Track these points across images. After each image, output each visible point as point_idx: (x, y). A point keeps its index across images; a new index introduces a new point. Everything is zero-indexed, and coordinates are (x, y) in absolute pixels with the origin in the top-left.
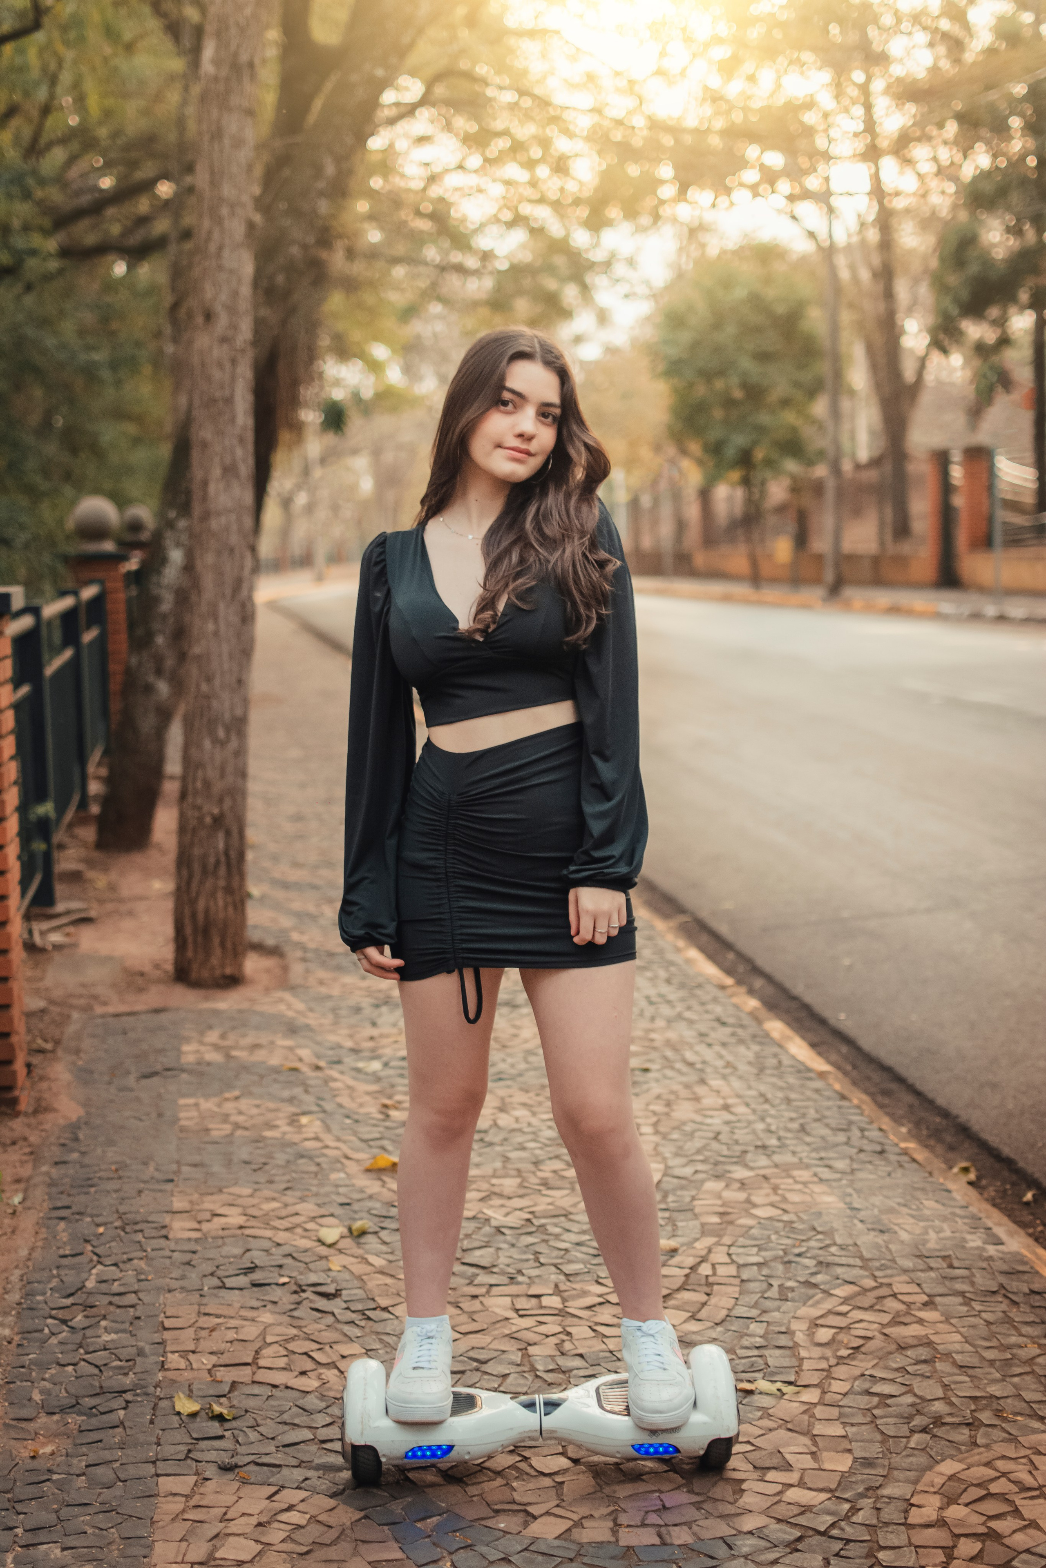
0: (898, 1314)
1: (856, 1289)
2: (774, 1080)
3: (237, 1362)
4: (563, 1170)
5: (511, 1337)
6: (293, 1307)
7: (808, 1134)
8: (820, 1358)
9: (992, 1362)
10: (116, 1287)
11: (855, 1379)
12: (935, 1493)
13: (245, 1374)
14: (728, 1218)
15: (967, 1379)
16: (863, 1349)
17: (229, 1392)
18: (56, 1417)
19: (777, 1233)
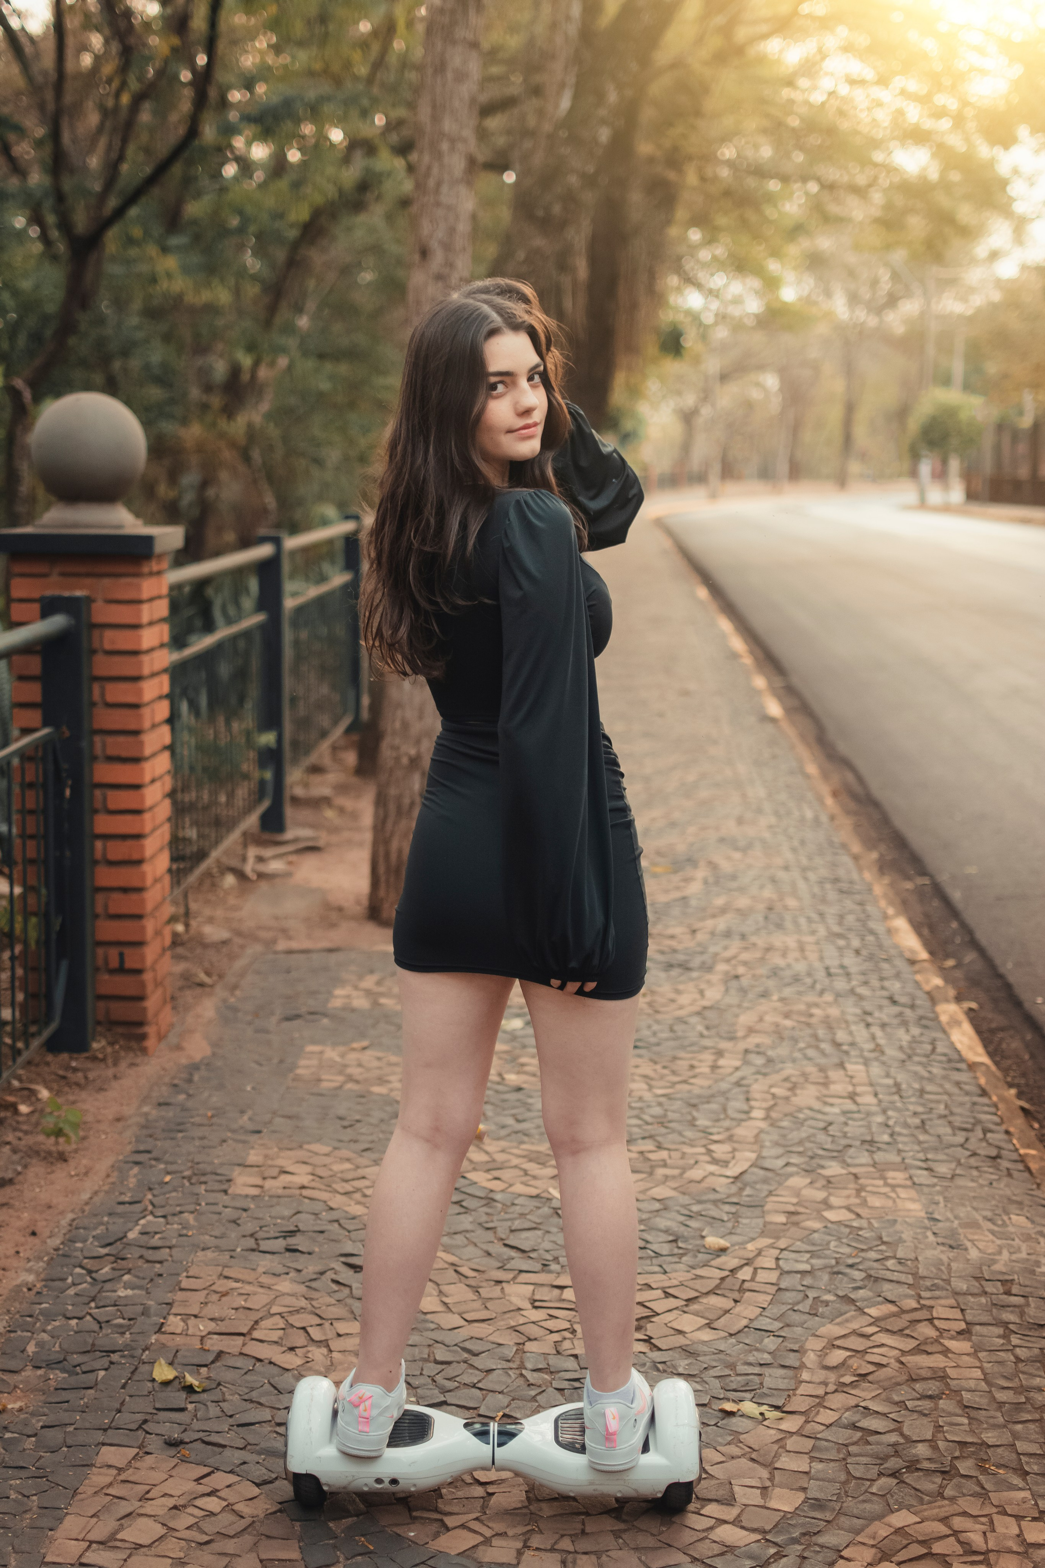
0: (925, 1342)
1: (893, 1308)
2: (919, 1069)
3: (232, 1331)
4: (650, 1152)
5: (514, 1329)
6: (315, 1276)
7: (926, 1132)
8: (821, 1383)
9: (1001, 1404)
10: (156, 1241)
11: (847, 1410)
12: (873, 1546)
13: (233, 1345)
14: (795, 1218)
15: (966, 1421)
16: (870, 1378)
17: (213, 1362)
18: (40, 1372)
19: (839, 1239)
